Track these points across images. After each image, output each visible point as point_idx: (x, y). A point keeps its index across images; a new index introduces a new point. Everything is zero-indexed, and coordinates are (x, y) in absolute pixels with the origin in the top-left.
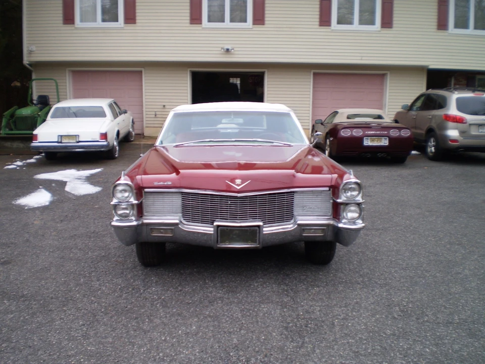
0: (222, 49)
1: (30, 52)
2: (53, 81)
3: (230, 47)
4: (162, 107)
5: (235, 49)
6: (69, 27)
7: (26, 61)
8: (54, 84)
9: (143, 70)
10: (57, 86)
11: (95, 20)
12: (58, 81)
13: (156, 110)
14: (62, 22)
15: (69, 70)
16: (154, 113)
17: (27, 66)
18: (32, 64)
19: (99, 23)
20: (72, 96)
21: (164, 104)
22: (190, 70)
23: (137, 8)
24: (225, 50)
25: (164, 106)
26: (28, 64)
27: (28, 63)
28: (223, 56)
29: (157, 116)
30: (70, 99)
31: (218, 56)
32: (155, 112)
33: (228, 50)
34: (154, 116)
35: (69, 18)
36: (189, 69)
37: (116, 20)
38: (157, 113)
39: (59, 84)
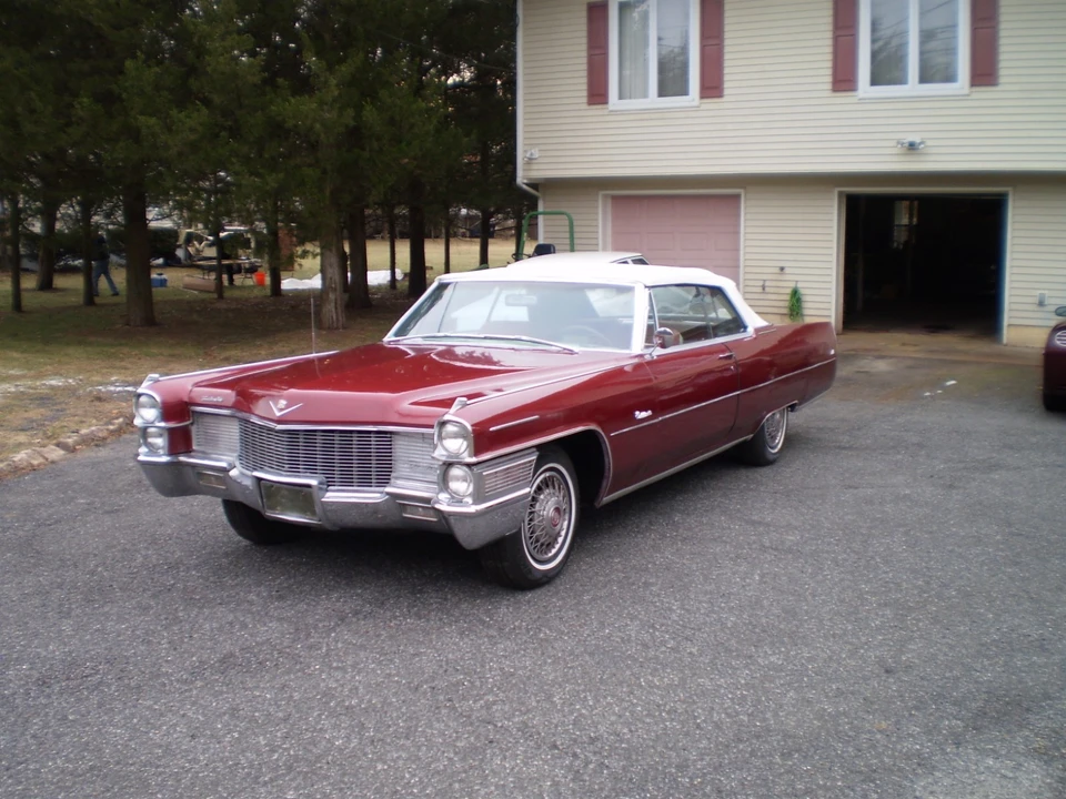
0: (898, 143)
1: (530, 161)
2: (565, 217)
3: (916, 139)
4: (777, 270)
5: (929, 143)
6: (597, 110)
7: (522, 178)
8: (567, 223)
9: (741, 191)
10: (571, 226)
11: (645, 96)
12: (574, 217)
13: (765, 277)
14: (585, 100)
15: (605, 196)
16: (761, 283)
17: (525, 187)
18: (535, 185)
19: (653, 100)
20: (609, 246)
21: (782, 264)
22: (840, 194)
23: (726, 63)
24: (907, 145)
25: (782, 269)
26: (527, 184)
27: (525, 181)
28: (902, 158)
29: (767, 290)
30: (605, 249)
31: (888, 158)
32: (765, 281)
33: (912, 146)
34: (760, 290)
35: (597, 95)
36: (837, 190)
37: (684, 92)
38: (767, 284)
39: (575, 223)
